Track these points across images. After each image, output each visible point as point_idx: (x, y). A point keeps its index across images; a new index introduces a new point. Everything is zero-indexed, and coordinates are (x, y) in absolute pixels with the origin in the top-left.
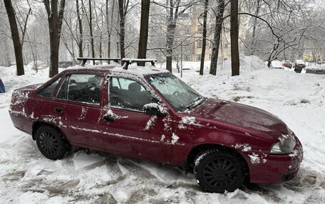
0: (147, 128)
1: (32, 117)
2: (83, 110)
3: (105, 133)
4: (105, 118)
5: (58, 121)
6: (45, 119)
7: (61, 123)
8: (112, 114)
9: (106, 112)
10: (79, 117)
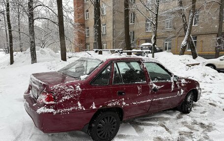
0: (173, 89)
1: (94, 107)
2: (139, 88)
3: (154, 100)
4: (153, 89)
5: (121, 102)
6: (110, 105)
7: (124, 103)
8: (156, 86)
9: (152, 86)
10: (138, 94)
